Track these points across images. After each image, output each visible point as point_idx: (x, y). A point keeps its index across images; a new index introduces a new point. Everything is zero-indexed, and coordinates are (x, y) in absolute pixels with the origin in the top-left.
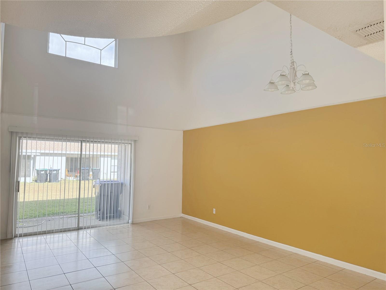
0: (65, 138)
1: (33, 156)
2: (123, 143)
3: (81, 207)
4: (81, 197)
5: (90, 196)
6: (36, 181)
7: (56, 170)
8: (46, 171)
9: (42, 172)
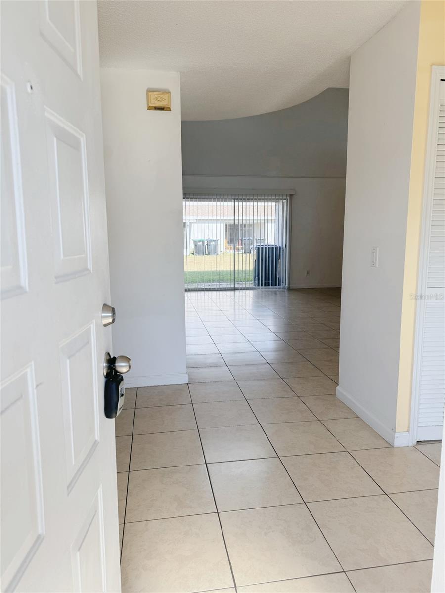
0: (218, 197)
1: (188, 224)
2: (281, 199)
3: (236, 277)
4: (236, 269)
5: (244, 269)
6: (193, 254)
7: (215, 241)
8: (203, 242)
9: (199, 244)
